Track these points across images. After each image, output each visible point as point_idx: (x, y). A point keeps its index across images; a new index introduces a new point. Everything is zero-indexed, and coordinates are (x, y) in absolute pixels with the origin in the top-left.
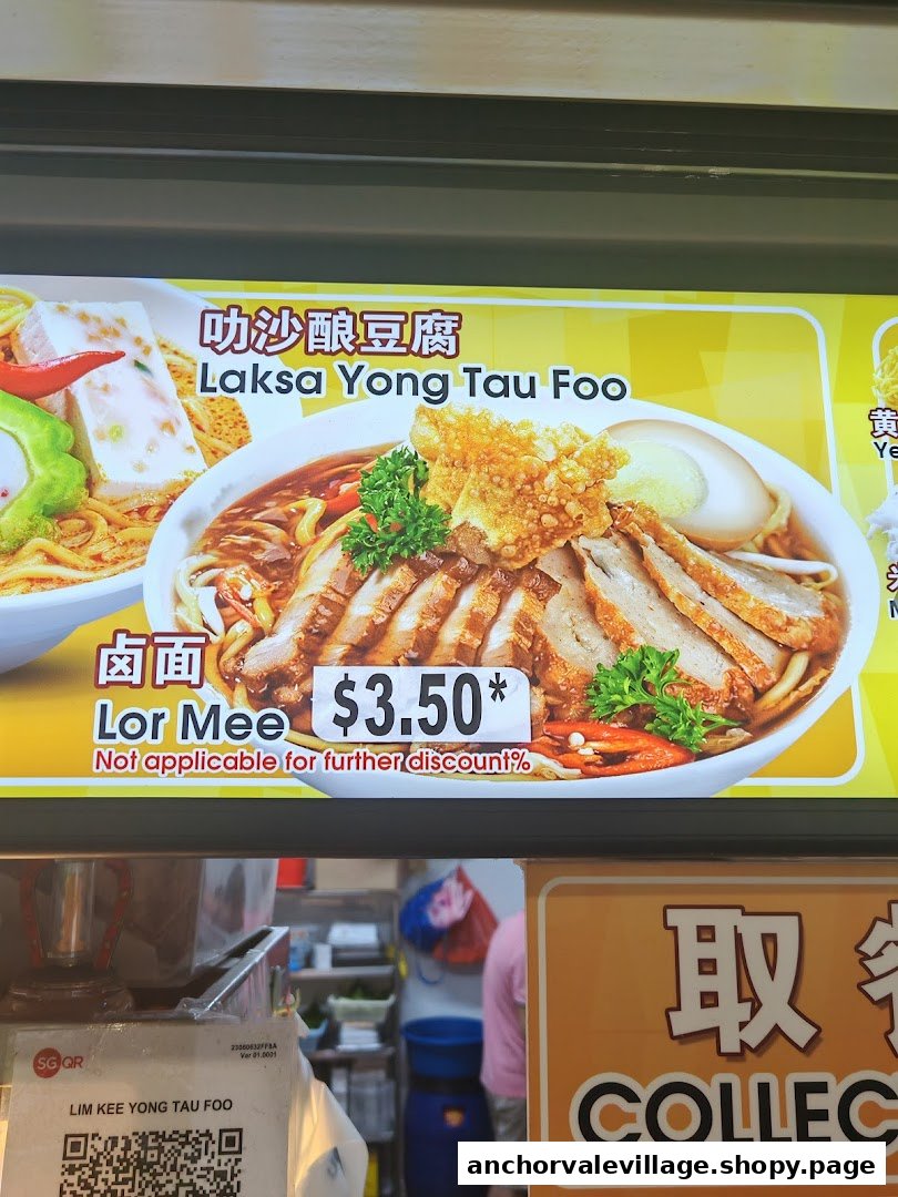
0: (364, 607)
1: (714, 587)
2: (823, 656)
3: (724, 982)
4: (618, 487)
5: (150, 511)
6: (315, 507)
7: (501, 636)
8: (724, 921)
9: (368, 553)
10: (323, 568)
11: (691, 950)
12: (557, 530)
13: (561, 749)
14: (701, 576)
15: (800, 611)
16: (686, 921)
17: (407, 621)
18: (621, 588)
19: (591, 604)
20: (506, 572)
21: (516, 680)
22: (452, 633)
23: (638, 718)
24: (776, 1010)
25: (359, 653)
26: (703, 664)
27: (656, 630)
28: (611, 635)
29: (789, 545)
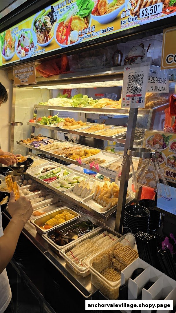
13: (165, 12)
21: (161, 4)
23: (175, 5)
25: (144, 6)
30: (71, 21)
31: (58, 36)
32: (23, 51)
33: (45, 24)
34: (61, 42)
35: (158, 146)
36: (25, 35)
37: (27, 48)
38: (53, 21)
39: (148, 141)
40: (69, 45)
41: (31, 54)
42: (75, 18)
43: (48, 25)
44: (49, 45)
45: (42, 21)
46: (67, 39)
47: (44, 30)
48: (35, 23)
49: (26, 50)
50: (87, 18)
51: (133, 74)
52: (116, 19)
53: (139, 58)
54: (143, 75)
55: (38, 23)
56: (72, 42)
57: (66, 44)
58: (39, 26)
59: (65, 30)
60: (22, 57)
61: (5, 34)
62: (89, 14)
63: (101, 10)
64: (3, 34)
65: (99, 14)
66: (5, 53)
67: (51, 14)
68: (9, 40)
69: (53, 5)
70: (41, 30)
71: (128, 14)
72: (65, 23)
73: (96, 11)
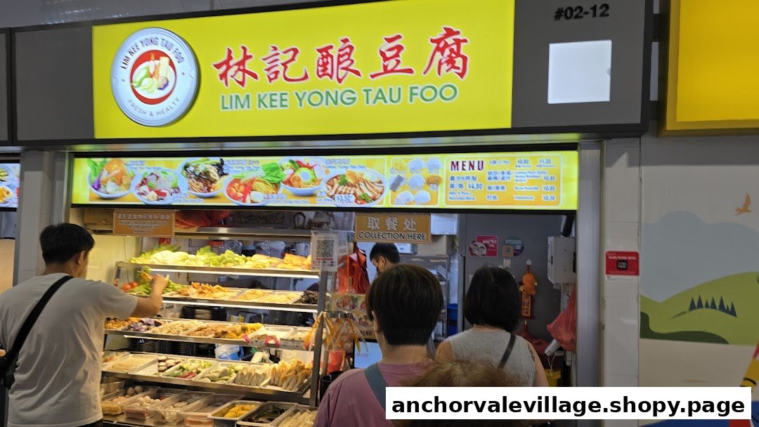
0: (340, 189)
1: (373, 187)
2: (381, 194)
3: (372, 224)
4: (364, 177)
5: (321, 180)
6: (336, 179)
7: (352, 192)
8: (372, 218)
9: (340, 184)
10: (336, 185)
11: (370, 221)
12: (357, 182)
13: (357, 202)
14: (371, 186)
15: (380, 189)
16: (369, 218)
17: (344, 191)
18: (363, 187)
19: (361, 189)
20: (352, 186)
21: (353, 196)
22: (348, 192)
23: (364, 200)
24: (377, 227)
25: (339, 194)
26: (370, 194)
27: (366, 191)
28: (363, 192)
29: (380, 182)
30: (252, 181)
31: (229, 193)
32: (153, 194)
33: (207, 173)
34: (235, 197)
35: (348, 307)
36: (161, 175)
37: (163, 191)
38: (222, 174)
39: (338, 304)
40: (248, 203)
41: (168, 200)
42: (260, 181)
43: (212, 175)
44: (210, 197)
45: (201, 169)
46: (244, 197)
47: (205, 179)
48: (186, 167)
49: (161, 194)
50: (276, 186)
51: (323, 239)
52: (311, 195)
53: (325, 224)
54: (333, 241)
55: (192, 169)
56: (252, 202)
57: (244, 201)
58: (194, 173)
59: (242, 187)
60: (149, 200)
61: (105, 162)
62: (279, 182)
63: (295, 183)
64: (98, 160)
65: (291, 185)
66: (99, 186)
67: (220, 167)
68: (116, 172)
69: (224, 159)
70: (199, 178)
71: (324, 195)
72: (242, 181)
73: (288, 182)
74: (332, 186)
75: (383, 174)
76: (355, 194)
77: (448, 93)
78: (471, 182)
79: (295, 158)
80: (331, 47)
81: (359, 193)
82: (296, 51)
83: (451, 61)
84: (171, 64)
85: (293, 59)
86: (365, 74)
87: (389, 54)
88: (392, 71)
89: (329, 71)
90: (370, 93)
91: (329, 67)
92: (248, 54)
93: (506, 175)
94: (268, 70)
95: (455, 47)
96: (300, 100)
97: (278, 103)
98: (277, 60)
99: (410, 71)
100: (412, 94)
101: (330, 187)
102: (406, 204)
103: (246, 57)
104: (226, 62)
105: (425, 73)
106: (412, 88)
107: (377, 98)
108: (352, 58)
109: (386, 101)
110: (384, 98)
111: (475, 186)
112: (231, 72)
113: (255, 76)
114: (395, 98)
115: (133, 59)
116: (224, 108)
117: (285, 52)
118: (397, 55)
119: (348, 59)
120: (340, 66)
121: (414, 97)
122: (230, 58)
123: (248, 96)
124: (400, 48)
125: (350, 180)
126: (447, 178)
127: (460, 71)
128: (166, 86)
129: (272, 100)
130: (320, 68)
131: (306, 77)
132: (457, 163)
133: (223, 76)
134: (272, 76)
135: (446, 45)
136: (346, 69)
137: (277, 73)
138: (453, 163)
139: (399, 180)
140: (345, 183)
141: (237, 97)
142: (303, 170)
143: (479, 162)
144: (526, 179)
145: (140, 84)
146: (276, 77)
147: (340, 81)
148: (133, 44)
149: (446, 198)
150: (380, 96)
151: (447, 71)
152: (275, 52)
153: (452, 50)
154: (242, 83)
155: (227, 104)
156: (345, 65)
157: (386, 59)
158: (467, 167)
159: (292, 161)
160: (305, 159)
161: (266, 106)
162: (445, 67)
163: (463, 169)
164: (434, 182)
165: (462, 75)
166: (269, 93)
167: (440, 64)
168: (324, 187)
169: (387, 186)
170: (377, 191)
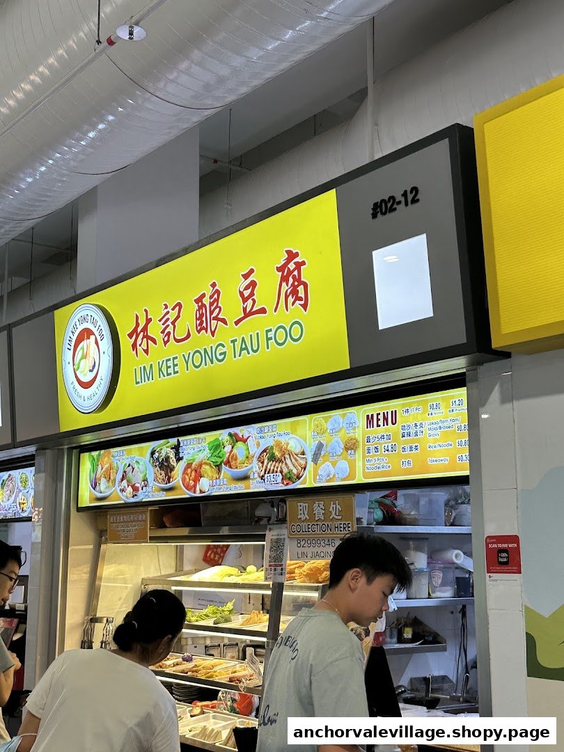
0: (269, 467)
1: (296, 460)
2: (305, 469)
3: (302, 512)
4: (290, 448)
5: (253, 457)
6: (265, 454)
7: (279, 469)
8: (302, 504)
9: (269, 460)
10: (266, 461)
11: (300, 508)
12: (284, 454)
13: (283, 483)
14: (295, 459)
15: (303, 462)
16: (299, 504)
17: (272, 468)
18: (288, 461)
19: (286, 464)
20: (279, 461)
21: (280, 474)
22: (275, 469)
23: (290, 479)
24: (306, 516)
25: (268, 473)
26: (295, 471)
27: (291, 467)
28: (288, 468)
29: (303, 453)
30: (200, 465)
31: (184, 480)
32: (130, 489)
33: (167, 459)
34: (188, 487)
36: (136, 466)
37: (137, 485)
38: (179, 459)
40: (198, 494)
41: (142, 497)
42: (206, 464)
43: (171, 460)
44: (171, 489)
45: (163, 454)
46: (195, 486)
47: (165, 466)
48: (153, 453)
49: (135, 489)
50: (219, 467)
51: (276, 537)
52: (245, 478)
54: (284, 539)
55: (156, 455)
56: (201, 492)
57: (195, 492)
58: (158, 459)
59: (193, 473)
60: (127, 497)
61: (99, 455)
62: (221, 464)
63: (233, 463)
64: (95, 454)
65: (230, 467)
66: (96, 485)
67: (177, 448)
68: (106, 466)
69: (181, 439)
70: (161, 466)
71: (256, 475)
72: (193, 466)
73: (228, 463)
74: (263, 463)
75: (306, 442)
76: (281, 472)
77: (296, 331)
78: (385, 444)
79: (232, 430)
80: (203, 295)
81: (285, 471)
82: (179, 305)
83: (294, 292)
84: (97, 343)
85: (178, 317)
86: (231, 321)
87: (246, 293)
88: (252, 313)
89: (204, 325)
90: (236, 343)
91: (204, 319)
92: (149, 317)
93: (418, 429)
94: (163, 332)
95: (296, 273)
96: (187, 363)
97: (171, 370)
98: (168, 319)
99: (263, 311)
100: (268, 339)
101: (261, 465)
102: (327, 481)
103: (149, 321)
104: (135, 330)
105: (275, 311)
106: (268, 331)
107: (242, 349)
108: (219, 305)
109: (249, 353)
110: (246, 348)
111: (390, 449)
112: (139, 341)
113: (154, 341)
114: (255, 349)
115: (74, 338)
116: (137, 383)
117: (173, 309)
118: (252, 294)
119: (217, 307)
120: (212, 316)
121: (269, 342)
122: (138, 325)
123: (151, 365)
124: (253, 284)
125: (278, 454)
126: (363, 439)
127: (302, 302)
128: (94, 366)
129: (168, 367)
130: (198, 322)
131: (189, 336)
132: (372, 415)
133: (134, 346)
134: (166, 339)
135: (290, 272)
136: (216, 318)
137: (169, 334)
138: (368, 416)
139: (320, 447)
140: (273, 458)
141: (144, 367)
142: (240, 444)
143: (392, 412)
144: (438, 431)
145: (78, 368)
146: (168, 341)
147: (213, 334)
148: (73, 323)
149: (364, 470)
150: (244, 346)
151: (293, 304)
152: (166, 310)
153: (294, 277)
154: (146, 351)
155: (139, 380)
156: (214, 315)
157: (245, 300)
158: (381, 423)
159: (230, 435)
160: (241, 431)
161: (164, 376)
162: (291, 299)
163: (378, 426)
164: (351, 446)
165: (305, 306)
166: (165, 359)
167: (287, 297)
168: (255, 467)
169: (309, 456)
170: (300, 465)
